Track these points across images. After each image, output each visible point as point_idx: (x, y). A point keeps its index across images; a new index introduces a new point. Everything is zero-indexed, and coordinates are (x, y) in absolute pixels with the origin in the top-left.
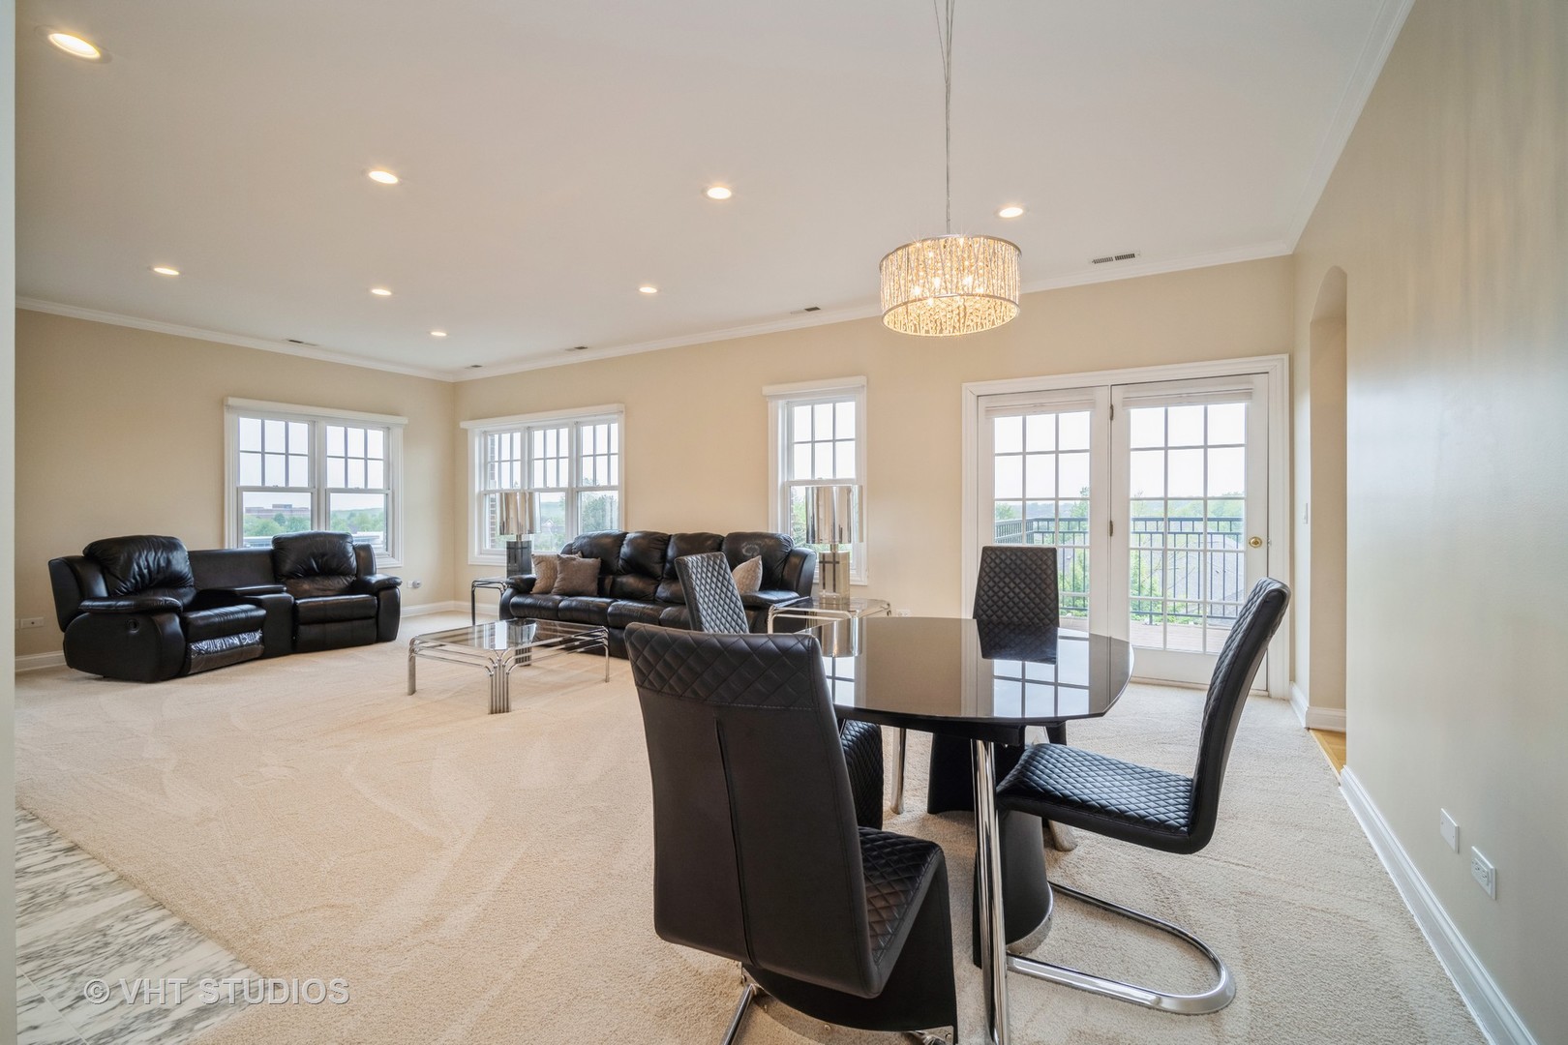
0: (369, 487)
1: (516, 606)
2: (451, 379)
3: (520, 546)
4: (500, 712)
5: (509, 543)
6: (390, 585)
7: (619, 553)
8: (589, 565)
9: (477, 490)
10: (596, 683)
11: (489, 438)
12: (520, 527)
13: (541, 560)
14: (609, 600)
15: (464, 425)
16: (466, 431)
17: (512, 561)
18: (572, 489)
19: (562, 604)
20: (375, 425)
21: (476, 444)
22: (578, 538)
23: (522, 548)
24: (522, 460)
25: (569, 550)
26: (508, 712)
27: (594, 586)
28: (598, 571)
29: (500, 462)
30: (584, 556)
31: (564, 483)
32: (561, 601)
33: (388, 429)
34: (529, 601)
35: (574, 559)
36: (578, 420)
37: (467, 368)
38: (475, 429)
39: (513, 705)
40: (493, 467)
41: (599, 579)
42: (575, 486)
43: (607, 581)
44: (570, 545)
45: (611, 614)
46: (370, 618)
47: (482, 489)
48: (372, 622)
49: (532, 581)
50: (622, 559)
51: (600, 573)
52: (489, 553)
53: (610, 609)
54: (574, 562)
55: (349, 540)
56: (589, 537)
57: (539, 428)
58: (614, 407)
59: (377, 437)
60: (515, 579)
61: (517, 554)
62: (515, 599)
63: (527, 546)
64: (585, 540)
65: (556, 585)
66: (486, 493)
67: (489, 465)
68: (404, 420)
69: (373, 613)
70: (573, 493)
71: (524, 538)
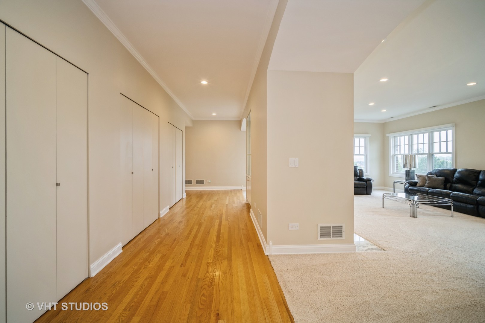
0: (360, 154)
1: (410, 189)
2: (383, 122)
3: (410, 171)
4: (413, 217)
5: (406, 171)
6: (369, 180)
7: (454, 176)
8: (440, 179)
9: (392, 154)
10: (448, 217)
11: (396, 138)
12: (411, 166)
13: (419, 176)
14: (450, 191)
15: (387, 135)
16: (388, 137)
17: (408, 176)
18: (430, 154)
19: (429, 191)
20: (362, 137)
21: (392, 141)
22: (434, 170)
23: (411, 172)
24: (409, 145)
25: (430, 173)
26: (416, 217)
27: (442, 186)
28: (444, 181)
29: (400, 145)
30: (437, 176)
31: (427, 151)
32: (429, 190)
33: (365, 138)
34: (416, 188)
35: (434, 177)
36: (432, 130)
37: (389, 118)
38: (391, 136)
39: (418, 216)
40: (397, 147)
41: (444, 184)
42: (431, 153)
43: (448, 185)
44: (431, 172)
45: (452, 196)
46: (365, 188)
47: (394, 154)
48: (365, 189)
49: (416, 183)
50: (455, 178)
51: (444, 182)
52: (396, 173)
53: (451, 194)
54: (434, 178)
55: (357, 167)
56: (439, 170)
57: (416, 134)
58: (450, 125)
59: (362, 140)
60: (410, 181)
61: (409, 174)
62: (410, 188)
63: (413, 172)
64: (437, 171)
65: (426, 184)
66: (395, 155)
67: (396, 147)
68: (370, 135)
69: (365, 187)
70: (430, 155)
71: (412, 169)
